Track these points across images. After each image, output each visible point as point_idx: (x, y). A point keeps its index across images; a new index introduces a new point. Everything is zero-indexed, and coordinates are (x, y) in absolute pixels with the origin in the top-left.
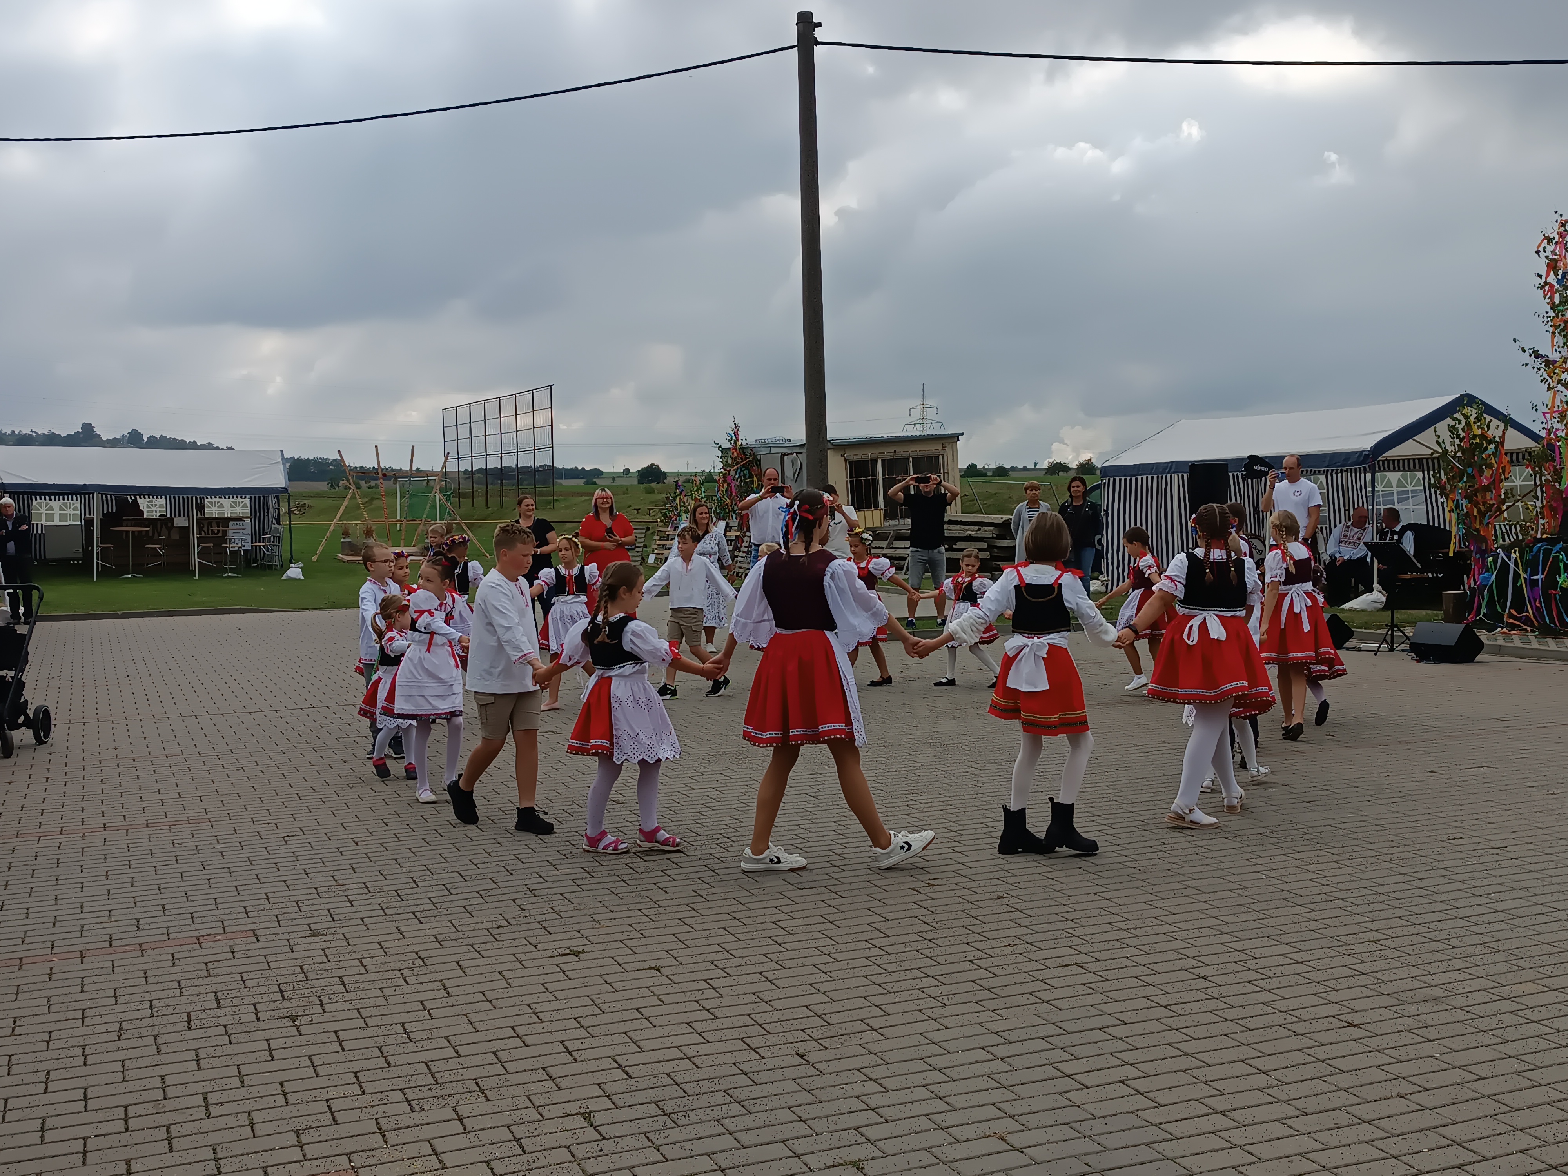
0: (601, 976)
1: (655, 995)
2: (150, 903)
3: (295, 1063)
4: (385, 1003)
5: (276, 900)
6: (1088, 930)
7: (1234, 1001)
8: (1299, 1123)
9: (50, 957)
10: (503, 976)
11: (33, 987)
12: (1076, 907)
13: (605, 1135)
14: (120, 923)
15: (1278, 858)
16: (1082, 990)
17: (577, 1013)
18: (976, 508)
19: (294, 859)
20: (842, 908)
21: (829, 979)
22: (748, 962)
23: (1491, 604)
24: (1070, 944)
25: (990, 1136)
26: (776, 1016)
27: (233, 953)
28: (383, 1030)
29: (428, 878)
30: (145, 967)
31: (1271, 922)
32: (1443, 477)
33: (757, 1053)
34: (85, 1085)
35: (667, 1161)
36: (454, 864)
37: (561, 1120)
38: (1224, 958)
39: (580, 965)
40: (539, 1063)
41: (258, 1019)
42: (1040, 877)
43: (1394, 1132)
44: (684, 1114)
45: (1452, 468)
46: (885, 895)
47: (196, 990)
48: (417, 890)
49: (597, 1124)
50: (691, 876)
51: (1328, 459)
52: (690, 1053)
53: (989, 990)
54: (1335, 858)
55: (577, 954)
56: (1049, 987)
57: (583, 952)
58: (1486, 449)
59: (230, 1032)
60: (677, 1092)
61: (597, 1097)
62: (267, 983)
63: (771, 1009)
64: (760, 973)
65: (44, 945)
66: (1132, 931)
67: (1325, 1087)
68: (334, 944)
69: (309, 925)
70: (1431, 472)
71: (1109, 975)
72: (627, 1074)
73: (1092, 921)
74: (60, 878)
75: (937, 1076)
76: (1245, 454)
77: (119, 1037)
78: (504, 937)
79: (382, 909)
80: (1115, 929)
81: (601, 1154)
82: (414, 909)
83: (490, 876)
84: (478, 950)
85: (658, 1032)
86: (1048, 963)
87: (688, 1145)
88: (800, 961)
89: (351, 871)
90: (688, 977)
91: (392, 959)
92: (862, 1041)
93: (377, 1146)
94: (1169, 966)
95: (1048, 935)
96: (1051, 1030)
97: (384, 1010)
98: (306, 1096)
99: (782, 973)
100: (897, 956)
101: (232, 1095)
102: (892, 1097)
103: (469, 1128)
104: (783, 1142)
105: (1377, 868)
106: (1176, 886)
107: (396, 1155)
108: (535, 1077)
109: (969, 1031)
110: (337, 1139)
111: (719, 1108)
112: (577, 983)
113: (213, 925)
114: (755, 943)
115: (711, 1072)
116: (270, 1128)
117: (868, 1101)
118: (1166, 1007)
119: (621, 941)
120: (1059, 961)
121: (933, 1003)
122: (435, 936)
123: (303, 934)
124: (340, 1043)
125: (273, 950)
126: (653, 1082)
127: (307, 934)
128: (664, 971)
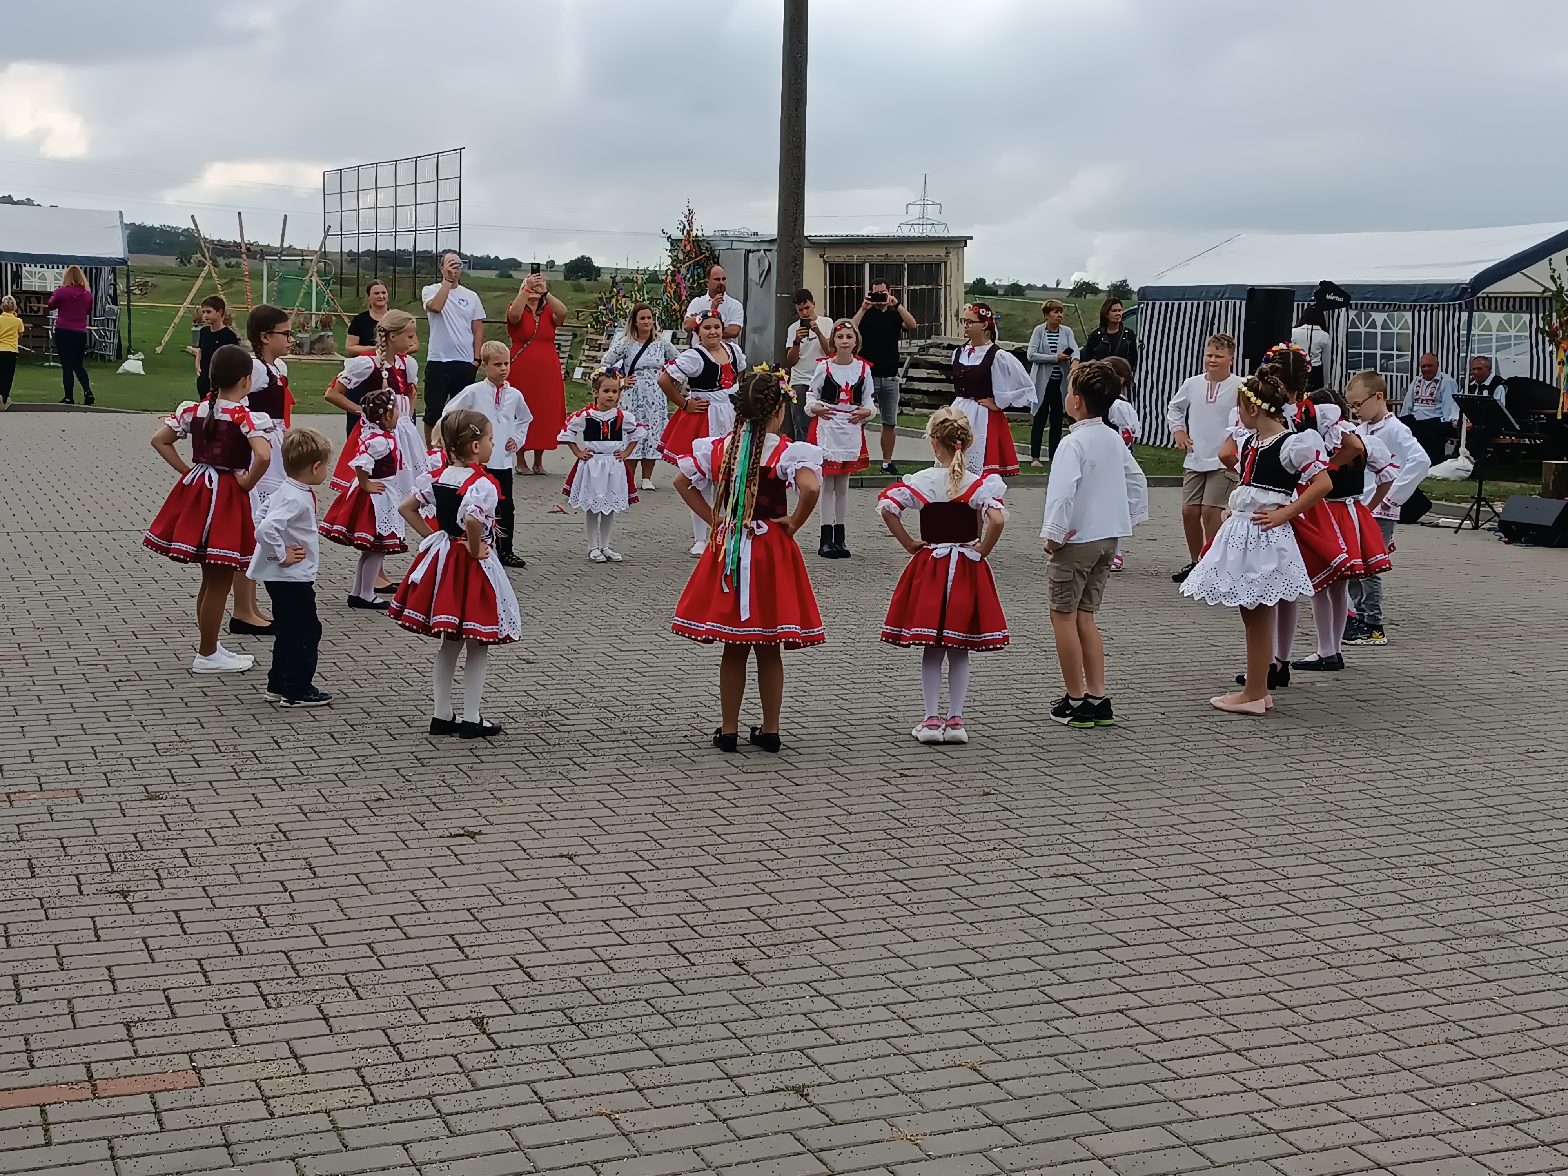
0: (500, 862)
1: (565, 887)
3: (127, 945)
4: (237, 881)
5: (105, 756)
6: (1090, 837)
10: (382, 857)
12: (1076, 809)
13: (500, 1044)
16: (1079, 905)
17: (470, 903)
19: (128, 708)
20: (796, 797)
21: (778, 878)
22: (680, 855)
24: (1067, 851)
25: (960, 1065)
26: (711, 918)
27: (51, 814)
28: (234, 913)
29: (292, 738)
32: (1555, 321)
35: (574, 1076)
37: (448, 1025)
38: (1250, 876)
39: (476, 848)
40: (422, 959)
41: (81, 893)
44: (596, 1024)
46: (848, 784)
47: (5, 856)
48: (280, 752)
49: (491, 1031)
51: (1417, 291)
52: (606, 958)
53: (967, 899)
54: (1391, 767)
55: (472, 835)
56: (1040, 900)
57: (480, 833)
59: (45, 906)
60: (589, 999)
61: (492, 1001)
62: (93, 852)
63: (704, 909)
64: (694, 867)
66: (1143, 840)
67: (1360, 1028)
68: (175, 810)
69: (145, 786)
71: (1112, 889)
72: (529, 976)
73: (1094, 826)
75: (900, 995)
76: (1316, 280)
78: (384, 811)
79: (235, 772)
80: (1123, 836)
81: (495, 1065)
82: (275, 774)
83: (369, 739)
84: (352, 825)
85: (568, 929)
86: (1040, 872)
87: (600, 1060)
88: (743, 857)
89: (199, 726)
90: (606, 868)
91: (246, 830)
92: (813, 951)
93: (224, 1045)
94: (1184, 882)
95: (1042, 840)
96: (1040, 948)
97: (235, 890)
98: (138, 984)
99: (720, 869)
100: (859, 855)
101: (48, 978)
102: (846, 1017)
103: (336, 1029)
104: (713, 1061)
105: (1440, 781)
106: (1199, 790)
107: (247, 1056)
108: (418, 975)
109: (940, 945)
110: (174, 1035)
111: (638, 1019)
112: (472, 869)
113: (27, 780)
114: (690, 832)
115: (630, 979)
116: (94, 1018)
117: (817, 1019)
118: (1177, 928)
119: (527, 823)
120: (1053, 870)
121: (899, 911)
122: (299, 807)
123: (137, 797)
124: (182, 925)
125: (101, 814)
126: (560, 986)
127: (143, 796)
128: (578, 860)
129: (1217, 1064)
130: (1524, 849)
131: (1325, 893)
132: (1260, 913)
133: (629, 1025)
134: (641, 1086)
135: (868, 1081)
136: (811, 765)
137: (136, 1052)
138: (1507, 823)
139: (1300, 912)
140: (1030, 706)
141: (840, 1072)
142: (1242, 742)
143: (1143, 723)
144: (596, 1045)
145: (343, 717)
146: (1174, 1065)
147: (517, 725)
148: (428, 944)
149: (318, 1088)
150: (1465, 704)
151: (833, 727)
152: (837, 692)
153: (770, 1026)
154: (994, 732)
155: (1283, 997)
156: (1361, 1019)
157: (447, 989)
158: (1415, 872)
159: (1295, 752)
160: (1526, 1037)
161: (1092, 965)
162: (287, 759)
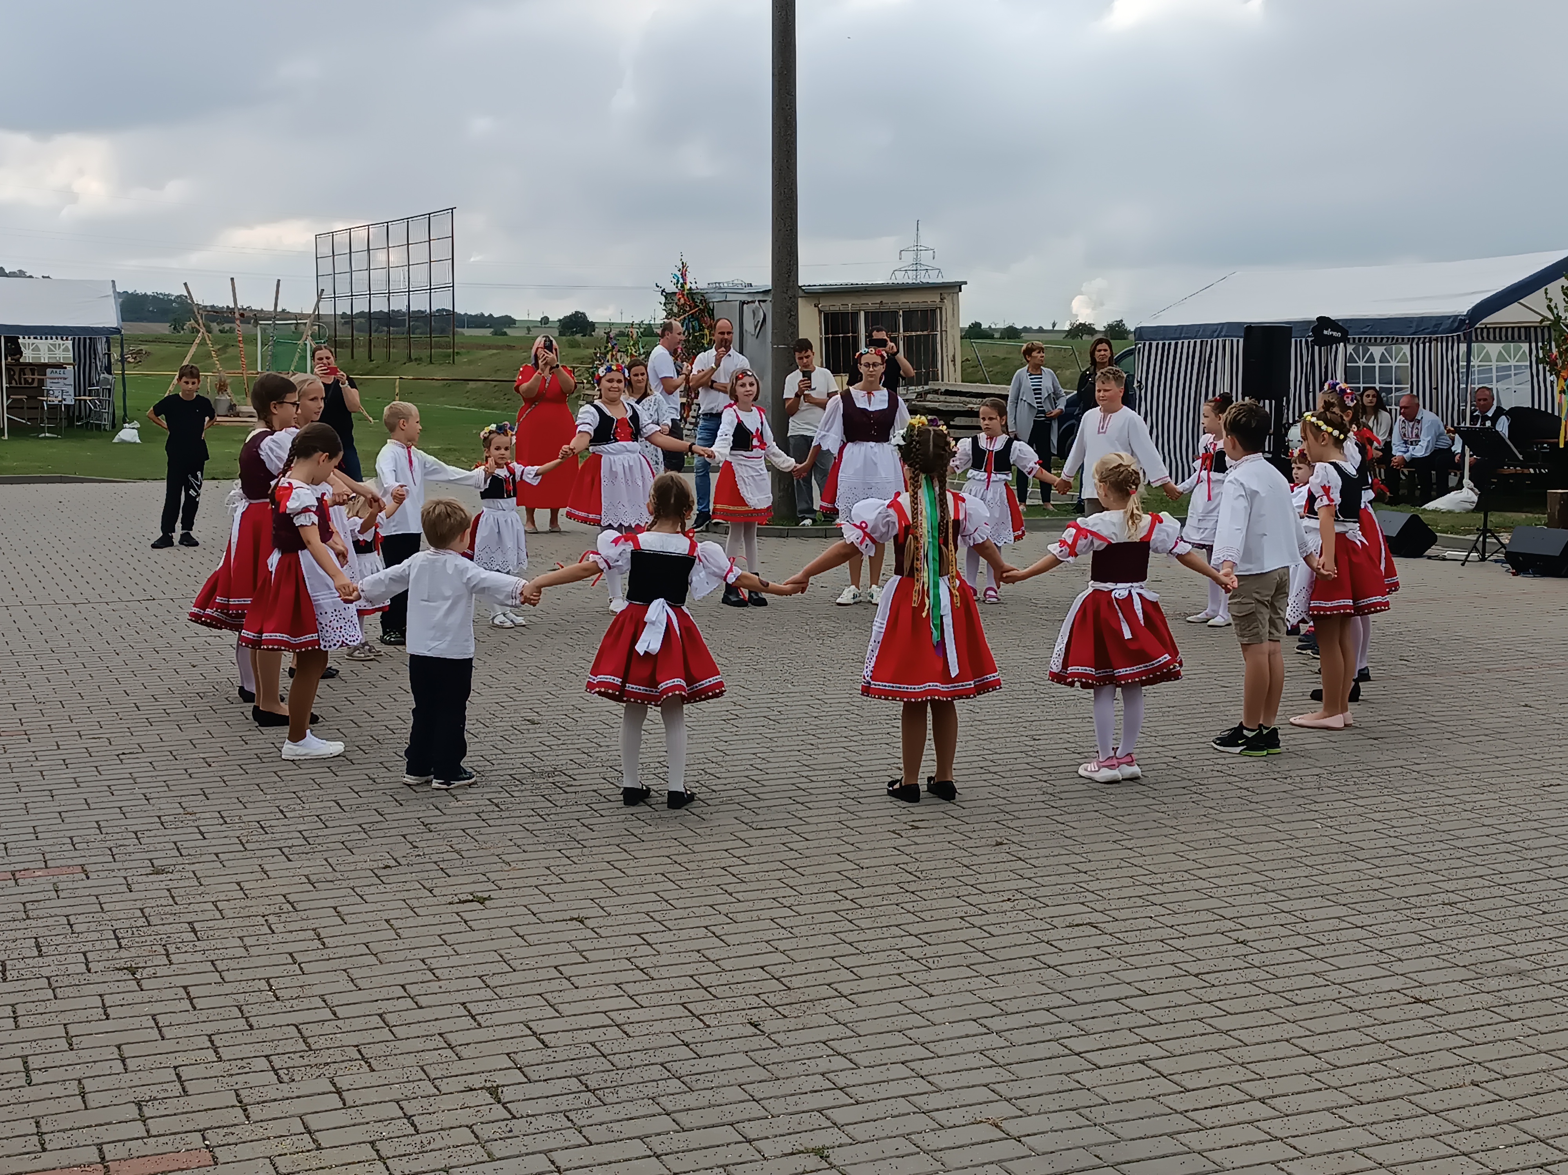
0: (511, 927)
1: (577, 951)
3: (136, 1023)
4: (245, 954)
5: (110, 830)
6: (1105, 884)
7: (1280, 970)
8: (1352, 1114)
10: (391, 925)
13: (515, 1113)
15: (1336, 804)
16: (1095, 954)
17: (481, 970)
18: (980, 375)
19: (131, 781)
20: (807, 852)
21: (791, 935)
22: (692, 915)
24: (1082, 900)
25: (981, 1122)
26: (725, 978)
27: (57, 891)
28: (244, 987)
29: (297, 807)
31: (1327, 879)
32: (1554, 350)
33: (701, 1020)
35: (591, 1144)
36: (329, 791)
37: (462, 1095)
38: (1268, 920)
39: (486, 914)
40: (435, 1027)
41: (89, 971)
42: (1049, 821)
43: (1466, 1125)
44: (612, 1090)
46: (859, 838)
47: (11, 935)
48: (286, 822)
49: (506, 1100)
51: (1413, 324)
53: (982, 952)
54: (1406, 805)
55: (482, 901)
56: (1057, 950)
57: (489, 898)
59: (54, 985)
60: (603, 1064)
61: (506, 1069)
62: (99, 928)
63: (719, 969)
64: (706, 927)
66: (1158, 886)
67: (1384, 1072)
68: (182, 883)
69: (150, 860)
70: (1540, 344)
71: (1129, 937)
72: (543, 1043)
73: (1109, 874)
75: (918, 1051)
78: (392, 879)
79: (242, 843)
80: (1138, 883)
81: (511, 1135)
82: (281, 844)
83: (375, 806)
84: (360, 894)
85: (581, 994)
86: (1056, 922)
87: (617, 1127)
88: (755, 915)
89: (203, 797)
90: (618, 931)
91: (253, 902)
92: (829, 1009)
93: (236, 1122)
94: (1202, 928)
95: (1057, 889)
96: (1058, 1000)
97: (243, 963)
98: (149, 1062)
99: (733, 928)
100: (873, 911)
101: (58, 1059)
102: (865, 1075)
103: (349, 1102)
104: (732, 1125)
105: (1456, 818)
106: (1212, 834)
107: (260, 1133)
108: (430, 1045)
109: (958, 1000)
110: (187, 1113)
111: (654, 1084)
112: (484, 935)
113: (31, 858)
114: (701, 891)
115: (645, 1042)
116: (105, 1098)
117: (836, 1079)
118: (1196, 976)
119: (536, 887)
120: (1069, 919)
121: (914, 966)
122: (307, 877)
123: (143, 871)
124: (191, 1000)
125: (107, 890)
126: (574, 1052)
127: (149, 870)
128: (589, 923)
129: (1240, 1113)
130: (1542, 885)
131: (1344, 935)
132: (1280, 957)
133: (644, 1090)
134: (659, 1152)
135: (888, 1140)
136: (822, 819)
137: (148, 1131)
138: (1526, 859)
139: (1319, 957)
140: (1041, 753)
141: (859, 1132)
142: (1255, 784)
143: (1155, 767)
144: (613, 1111)
145: (348, 784)
146: (1197, 1116)
147: (523, 788)
148: (439, 1012)
149: (333, 1163)
150: (1479, 738)
151: (842, 780)
152: (845, 744)
153: (789, 1087)
154: (1004, 781)
155: (1306, 1043)
156: (1385, 1063)
157: (460, 1059)
158: (1435, 911)
159: (1309, 792)
160: (1552, 1077)
161: (1112, 1015)
162: (292, 828)
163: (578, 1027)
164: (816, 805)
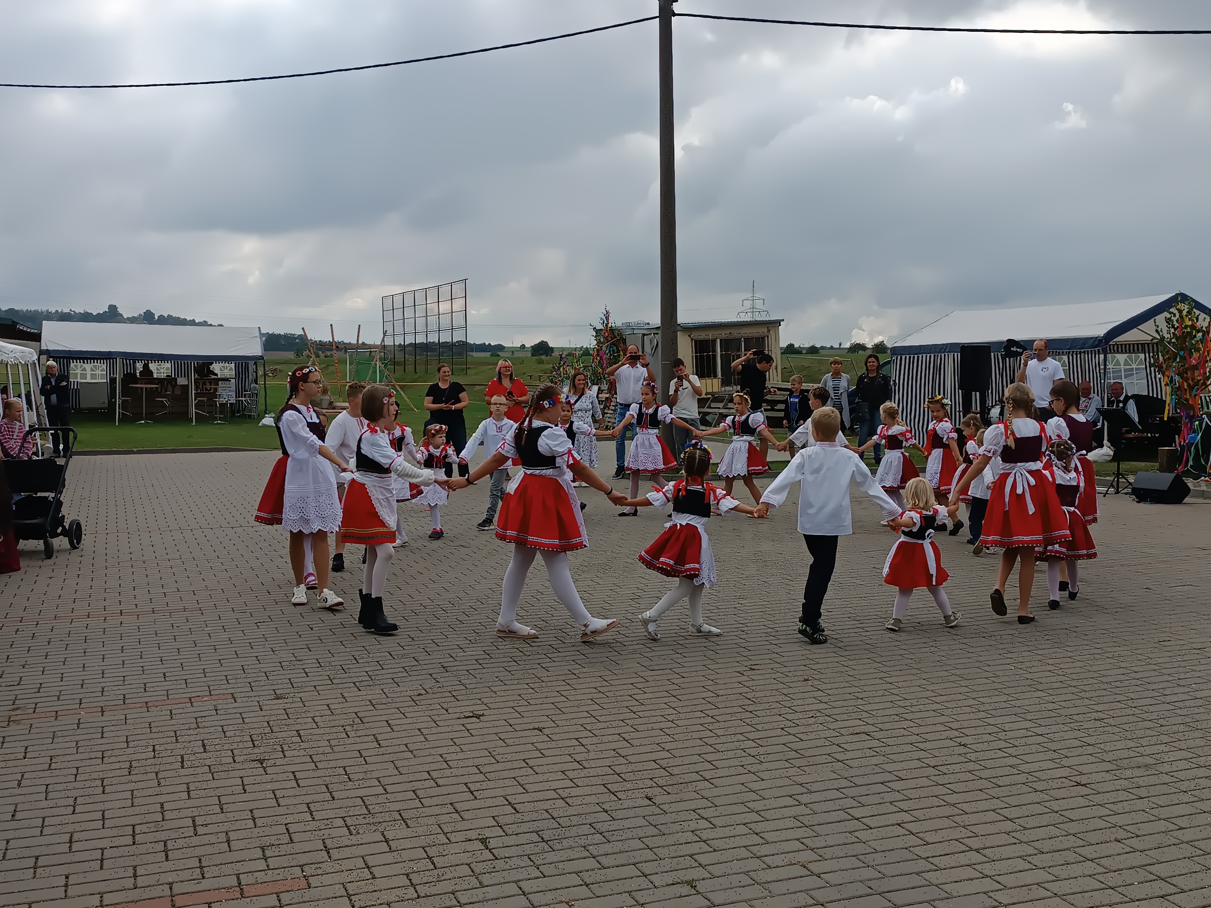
0: (496, 734)
1: (537, 750)
2: (154, 671)
3: (262, 795)
4: (331, 751)
5: (250, 671)
6: (875, 707)
7: (988, 764)
8: (1037, 860)
9: (78, 711)
10: (422, 733)
11: (65, 733)
12: (865, 688)
13: (497, 856)
14: (132, 686)
15: (1024, 654)
16: (869, 753)
17: (477, 762)
19: (264, 640)
20: (683, 685)
21: (673, 740)
22: (610, 726)
23: (1196, 458)
24: (860, 717)
25: (795, 864)
26: (631, 768)
27: (216, 710)
28: (329, 772)
29: (365, 656)
30: (150, 720)
31: (1018, 703)
32: (1161, 358)
33: (616, 796)
34: (103, 809)
35: (545, 877)
36: (385, 646)
37: (464, 844)
38: (980, 730)
39: (481, 725)
40: (447, 800)
41: (235, 762)
42: (838, 665)
43: (1112, 868)
44: (558, 841)
45: (1168, 351)
46: (716, 676)
47: (188, 738)
48: (357, 665)
49: (491, 847)
50: (567, 658)
51: (1069, 343)
52: (564, 795)
53: (796, 751)
54: (1069, 654)
55: (478, 717)
56: (843, 750)
57: (483, 715)
58: (1195, 336)
59: (213, 771)
60: (554, 824)
61: (492, 827)
62: (242, 734)
63: (627, 762)
64: (619, 734)
65: (74, 702)
66: (909, 708)
67: (1057, 832)
68: (293, 705)
69: (274, 690)
70: (1151, 354)
71: (890, 741)
72: (515, 810)
73: (877, 700)
74: (87, 651)
75: (754, 817)
76: (1004, 339)
77: (130, 772)
78: (423, 702)
79: (330, 679)
80: (896, 706)
81: (494, 870)
82: (355, 680)
84: (403, 712)
85: (540, 778)
86: (843, 731)
87: (561, 865)
88: (650, 726)
89: (307, 650)
90: (563, 736)
91: (337, 717)
92: (697, 788)
93: (322, 861)
94: (937, 736)
95: (843, 710)
96: (844, 783)
97: (330, 757)
98: (270, 821)
99: (636, 735)
100: (725, 724)
101: (214, 818)
102: (719, 832)
103: (394, 848)
104: (634, 865)
105: (1102, 663)
106: (944, 673)
107: (337, 868)
108: (445, 810)
109: (779, 782)
110: (292, 854)
111: (585, 837)
112: (478, 739)
113: (202, 689)
114: (615, 711)
115: (580, 810)
116: (242, 844)
117: (701, 835)
118: (934, 767)
119: (512, 707)
120: (851, 730)
121: (751, 760)
122: (370, 701)
123: (270, 698)
124: (296, 780)
125: (247, 709)
126: (534, 816)
127: (273, 697)
128: (545, 731)
129: (963, 859)
130: (1161, 707)
131: (1030, 740)
132: (988, 755)
133: (579, 841)
134: (588, 882)
135: (734, 876)
137: (268, 866)
138: (1149, 690)
139: (1014, 754)
141: (716, 870)
144: (559, 855)
145: (396, 641)
146: (935, 861)
148: (450, 789)
149: (383, 886)
153: (670, 840)
155: (1005, 812)
156: (1057, 826)
157: (463, 820)
158: (1089, 725)
159: (1006, 646)
160: (1169, 836)
161: (879, 793)
162: (362, 669)
163: (538, 799)
164: (689, 655)
